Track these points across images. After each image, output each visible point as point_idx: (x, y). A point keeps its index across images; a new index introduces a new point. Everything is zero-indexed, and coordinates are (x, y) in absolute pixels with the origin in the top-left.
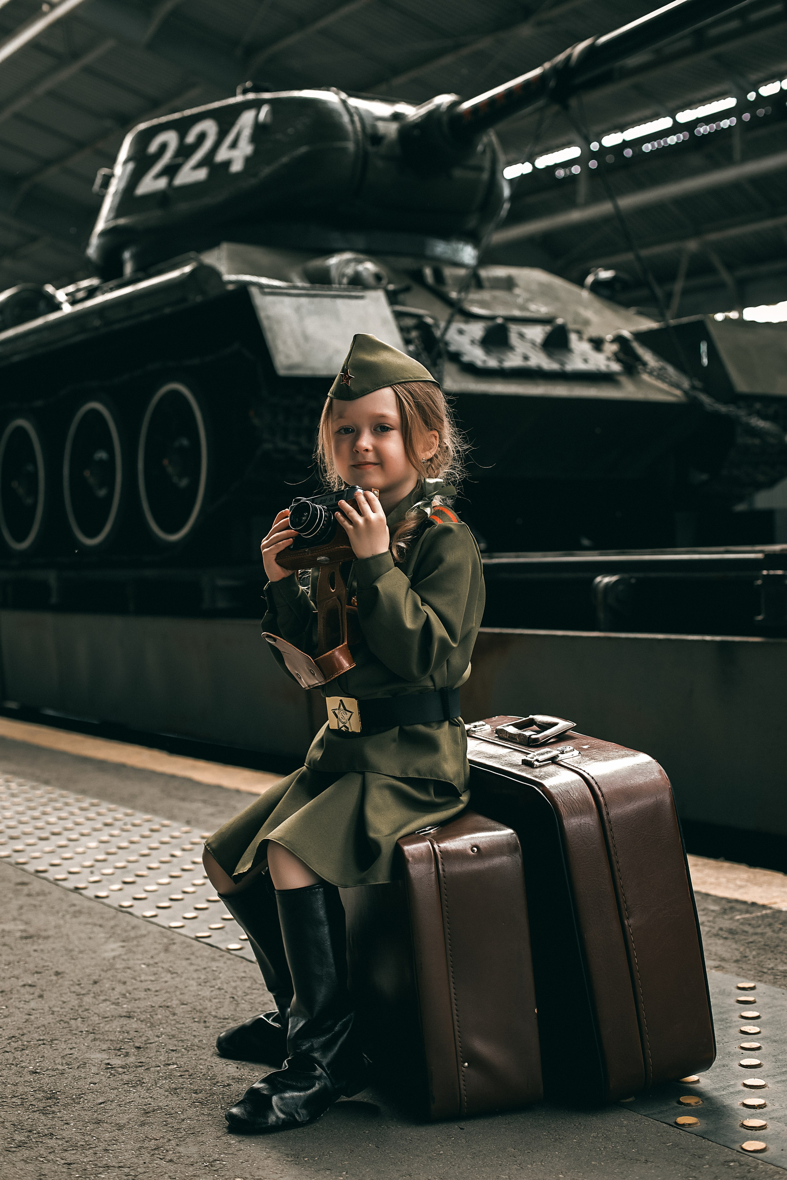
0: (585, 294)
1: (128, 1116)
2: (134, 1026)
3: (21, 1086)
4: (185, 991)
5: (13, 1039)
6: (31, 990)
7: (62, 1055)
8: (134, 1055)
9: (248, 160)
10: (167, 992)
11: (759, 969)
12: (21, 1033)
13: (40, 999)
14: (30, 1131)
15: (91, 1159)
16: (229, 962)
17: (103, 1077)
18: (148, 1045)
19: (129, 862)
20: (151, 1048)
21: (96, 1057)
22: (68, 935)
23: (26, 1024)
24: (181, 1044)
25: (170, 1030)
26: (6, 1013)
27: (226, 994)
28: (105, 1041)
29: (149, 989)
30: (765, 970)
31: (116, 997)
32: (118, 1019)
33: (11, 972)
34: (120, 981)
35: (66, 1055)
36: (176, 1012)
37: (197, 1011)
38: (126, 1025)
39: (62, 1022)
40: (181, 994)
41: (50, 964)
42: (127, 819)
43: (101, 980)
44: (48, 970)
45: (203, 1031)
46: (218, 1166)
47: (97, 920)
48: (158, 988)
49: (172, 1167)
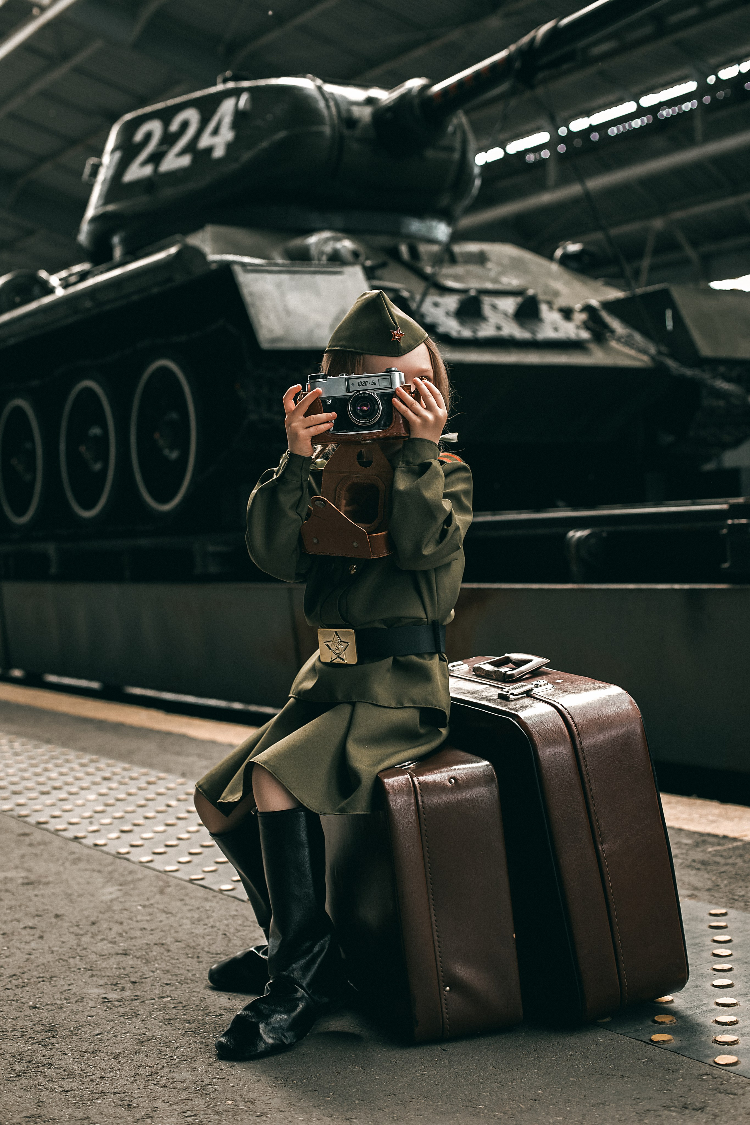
0: (555, 267)
1: (124, 1046)
2: (130, 962)
3: (21, 1020)
4: (180, 929)
5: (14, 977)
6: (32, 932)
7: (61, 991)
8: (130, 989)
9: (230, 147)
10: (162, 931)
11: (731, 896)
12: (22, 971)
13: (40, 940)
14: (29, 1062)
15: (88, 1086)
16: (221, 902)
17: (100, 1010)
18: (143, 980)
19: (127, 812)
20: (146, 983)
21: (95, 991)
22: (67, 881)
23: (26, 963)
24: (175, 978)
25: (164, 966)
26: (7, 953)
27: (219, 931)
28: (101, 977)
29: (145, 929)
30: (736, 898)
31: (113, 936)
32: (114, 956)
33: (13, 916)
34: (116, 922)
35: (65, 991)
36: (171, 949)
37: (191, 948)
38: (122, 962)
39: (61, 961)
40: (176, 932)
41: (50, 908)
42: (126, 773)
43: (98, 921)
44: (48, 913)
45: (196, 966)
46: (210, 1090)
47: (95, 866)
48: (153, 927)
49: (165, 1092)
